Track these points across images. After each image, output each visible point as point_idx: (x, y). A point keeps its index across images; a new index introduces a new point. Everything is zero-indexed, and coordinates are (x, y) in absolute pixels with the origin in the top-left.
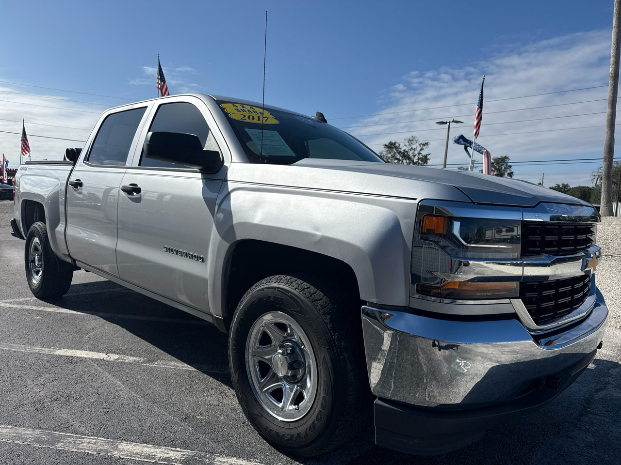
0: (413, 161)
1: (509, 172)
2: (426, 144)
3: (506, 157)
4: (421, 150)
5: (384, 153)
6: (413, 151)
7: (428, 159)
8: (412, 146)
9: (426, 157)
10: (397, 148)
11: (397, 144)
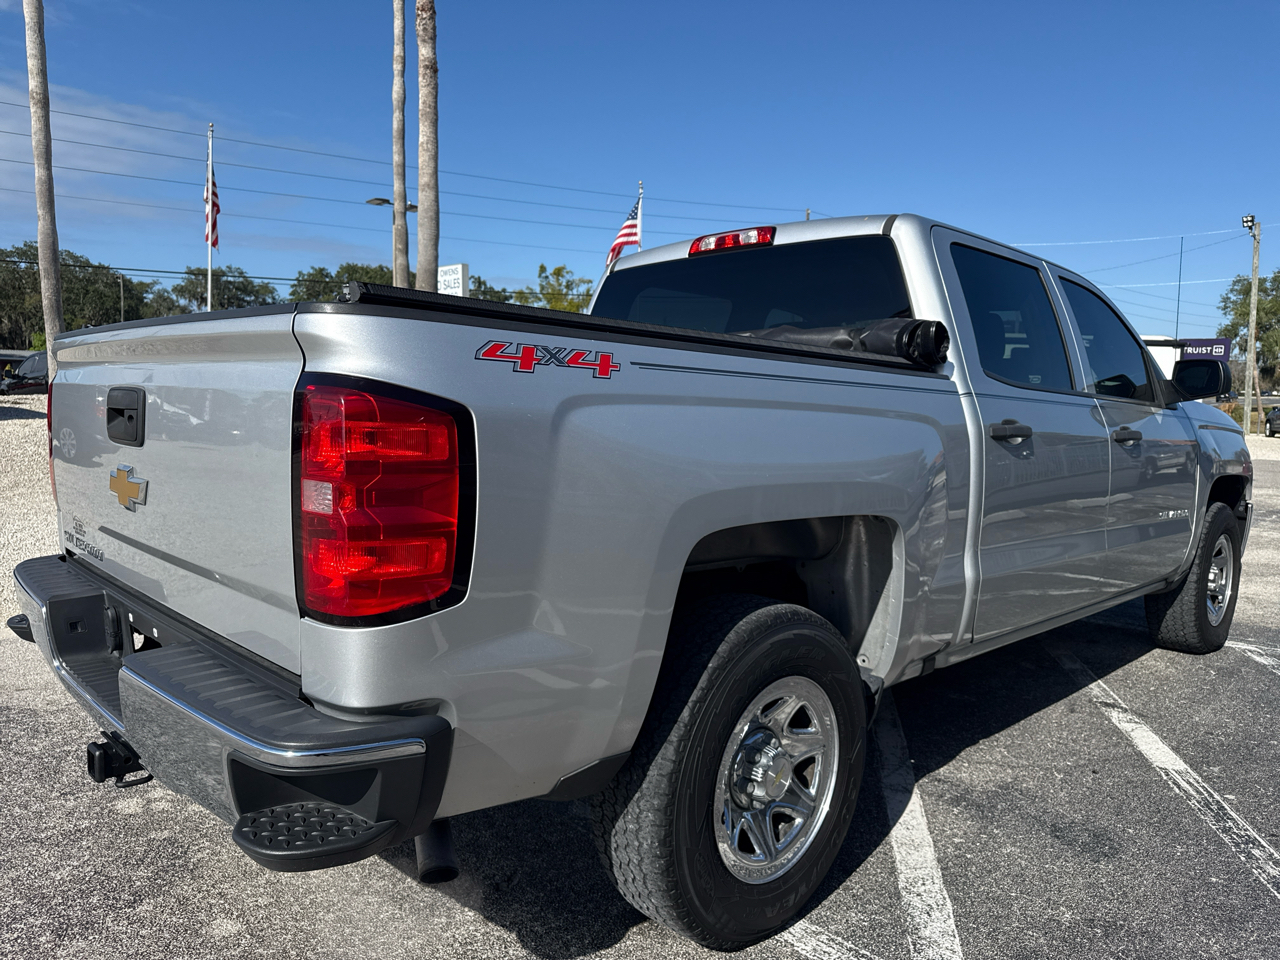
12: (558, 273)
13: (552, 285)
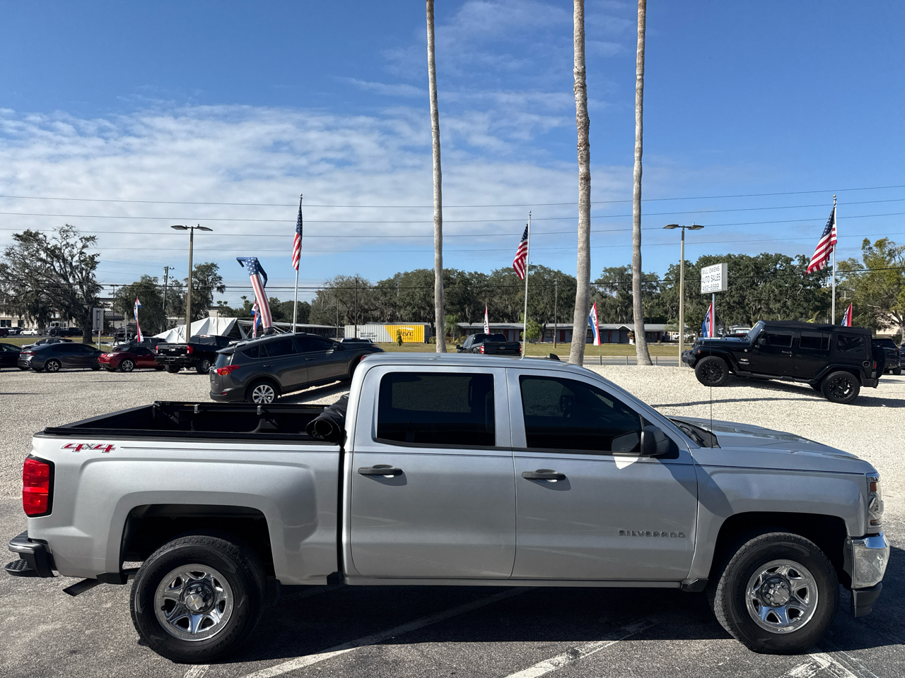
0: (71, 263)
1: (219, 285)
2: (93, 238)
3: (213, 265)
4: (84, 247)
5: (16, 248)
6: (69, 248)
7: (97, 263)
8: (68, 241)
9: (92, 258)
10: (40, 242)
11: (41, 236)
12: (881, 244)
13: (875, 254)
